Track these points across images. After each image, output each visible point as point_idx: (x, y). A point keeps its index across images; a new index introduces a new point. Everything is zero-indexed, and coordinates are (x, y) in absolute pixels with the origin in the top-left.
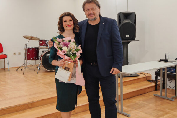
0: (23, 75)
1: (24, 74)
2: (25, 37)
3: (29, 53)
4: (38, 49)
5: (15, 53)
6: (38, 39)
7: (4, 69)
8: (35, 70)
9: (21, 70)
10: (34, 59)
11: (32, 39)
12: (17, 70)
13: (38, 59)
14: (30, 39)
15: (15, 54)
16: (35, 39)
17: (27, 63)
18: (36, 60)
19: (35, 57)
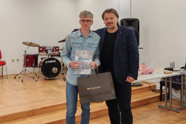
3: (28, 60)
5: (13, 60)
7: (2, 76)
17: (26, 70)
18: (35, 67)
19: (34, 64)
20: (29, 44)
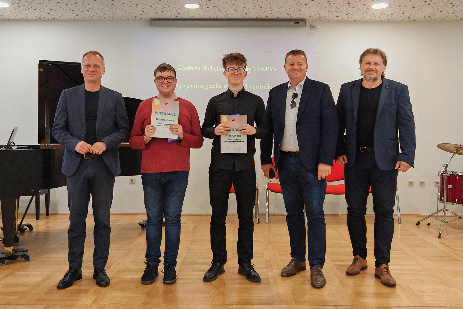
0: (438, 241)
2: (441, 147)
3: (450, 187)
9: (429, 224)
11: (461, 151)
12: (418, 223)
14: (455, 153)
15: (411, 184)
17: (447, 210)
20: (453, 149)
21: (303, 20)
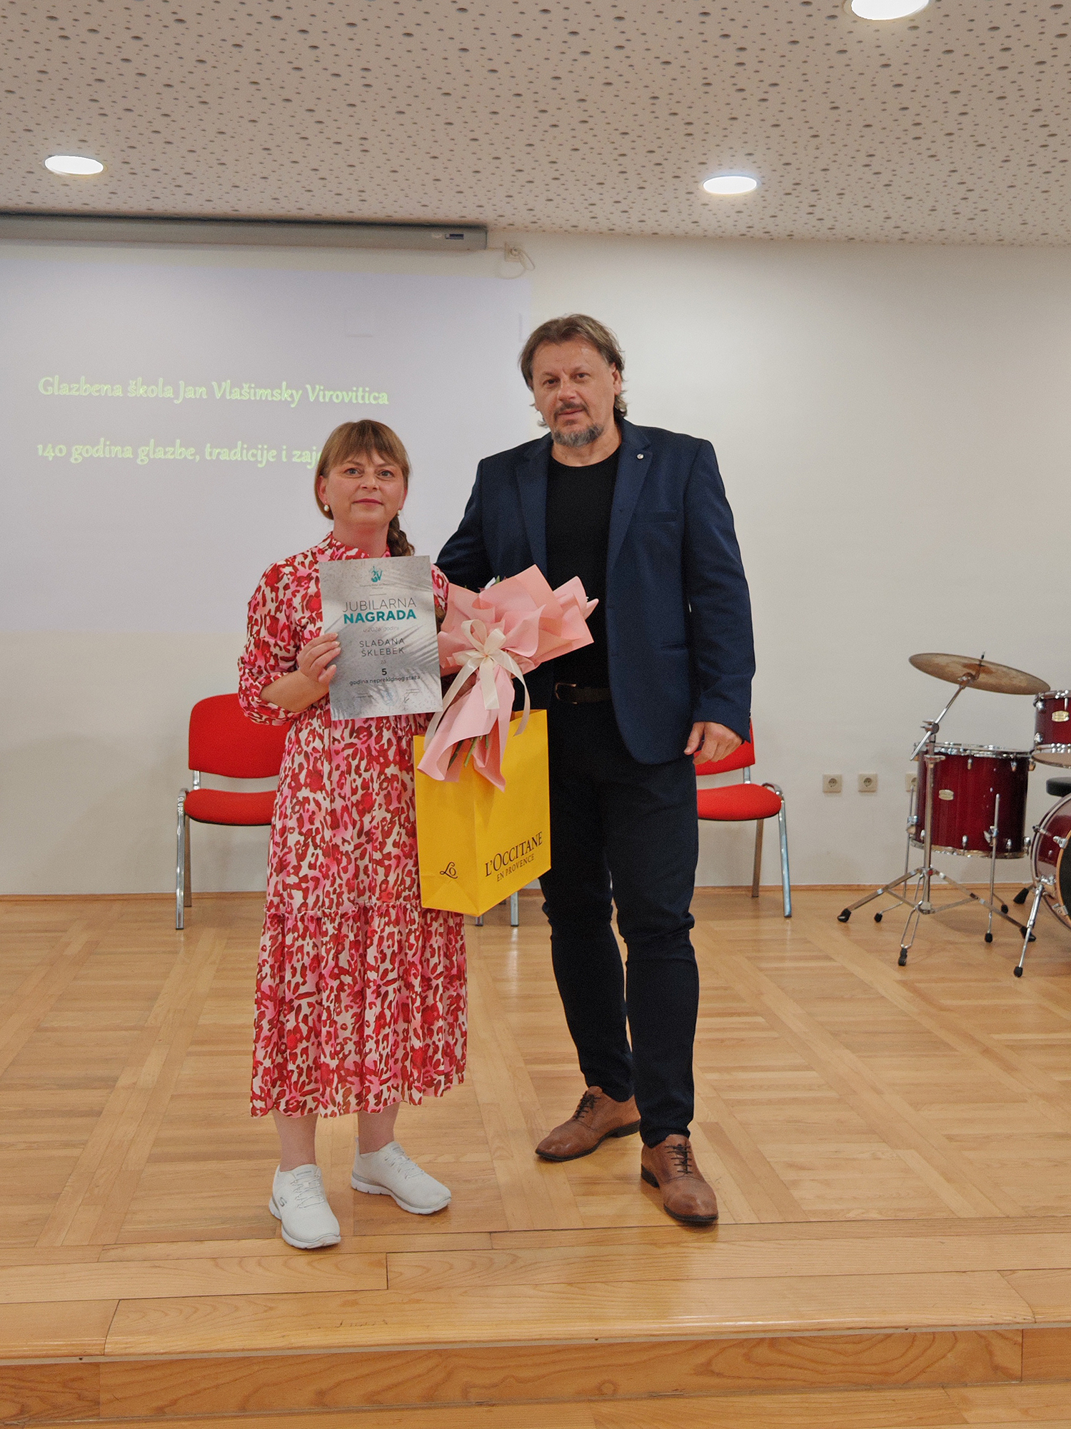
0: (896, 974)
1: (902, 963)
2: (923, 663)
3: (947, 795)
4: (1023, 763)
5: (833, 781)
6: (1031, 686)
7: (755, 890)
8: (989, 938)
9: (878, 918)
10: (985, 848)
11: (983, 678)
12: (846, 915)
13: (1018, 849)
14: (963, 685)
15: (833, 784)
16: (1005, 681)
17: (931, 873)
18: (1001, 851)
19: (994, 828)
20: (960, 671)
21: (479, 227)
